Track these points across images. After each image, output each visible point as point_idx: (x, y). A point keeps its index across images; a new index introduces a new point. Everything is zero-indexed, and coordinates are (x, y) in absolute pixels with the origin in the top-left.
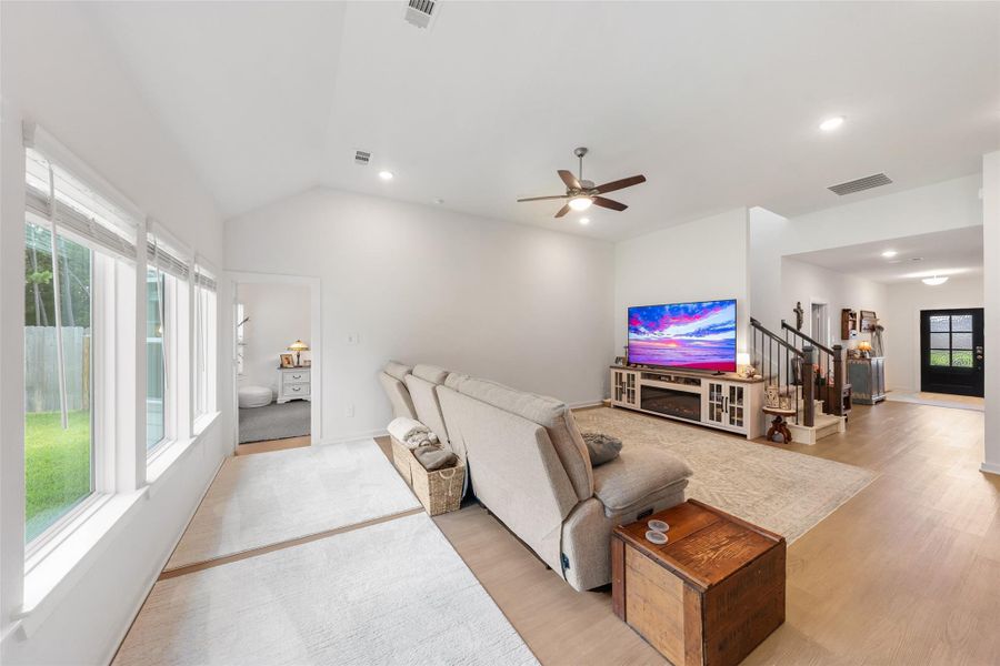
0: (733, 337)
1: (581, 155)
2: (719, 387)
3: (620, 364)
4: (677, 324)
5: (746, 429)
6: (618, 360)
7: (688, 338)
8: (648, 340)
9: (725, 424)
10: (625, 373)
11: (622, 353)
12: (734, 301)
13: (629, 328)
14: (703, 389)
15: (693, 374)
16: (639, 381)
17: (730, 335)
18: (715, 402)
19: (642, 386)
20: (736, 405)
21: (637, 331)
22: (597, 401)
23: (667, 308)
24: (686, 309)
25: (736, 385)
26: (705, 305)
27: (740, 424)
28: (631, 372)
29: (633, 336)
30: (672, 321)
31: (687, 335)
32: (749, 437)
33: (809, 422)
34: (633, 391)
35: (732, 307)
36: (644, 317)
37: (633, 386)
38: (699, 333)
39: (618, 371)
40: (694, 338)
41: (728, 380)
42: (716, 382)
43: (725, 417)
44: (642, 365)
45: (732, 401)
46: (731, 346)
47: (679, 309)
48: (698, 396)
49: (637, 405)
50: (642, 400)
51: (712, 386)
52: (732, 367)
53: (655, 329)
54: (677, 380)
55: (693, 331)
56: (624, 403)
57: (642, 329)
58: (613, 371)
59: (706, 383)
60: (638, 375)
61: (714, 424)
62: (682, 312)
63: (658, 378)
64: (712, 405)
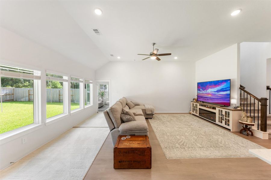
0: (229, 93)
1: (154, 45)
2: (222, 111)
3: (194, 101)
4: (211, 88)
5: (230, 127)
6: (194, 99)
7: (214, 93)
8: (203, 93)
9: (223, 124)
10: (195, 103)
11: (196, 98)
12: (230, 80)
13: (198, 89)
14: (217, 111)
15: (214, 106)
16: (199, 107)
17: (228, 92)
18: (220, 116)
19: (199, 109)
20: (227, 118)
21: (200, 90)
22: (187, 111)
25: (227, 111)
26: (220, 81)
27: (228, 125)
28: (196, 104)
29: (199, 92)
31: (214, 92)
32: (231, 131)
33: (264, 130)
34: (197, 110)
36: (202, 86)
37: (197, 108)
38: (218, 91)
39: (193, 103)
40: (216, 93)
41: (224, 108)
42: (221, 109)
43: (224, 122)
44: (201, 101)
45: (226, 116)
46: (229, 97)
48: (215, 113)
49: (198, 115)
50: (199, 113)
51: (219, 110)
52: (228, 104)
53: (205, 90)
54: (210, 108)
55: (216, 90)
56: (194, 113)
57: (201, 90)
58: (192, 103)
59: (217, 109)
60: (198, 104)
61: (220, 124)
62: (213, 84)
63: (205, 106)
64: (219, 117)
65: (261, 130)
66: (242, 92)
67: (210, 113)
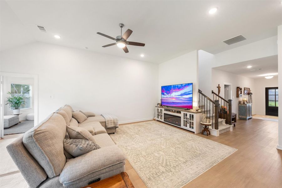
0: (192, 96)
1: (121, 27)
2: (186, 115)
3: (159, 106)
4: (175, 92)
5: (194, 130)
6: (158, 104)
7: (178, 97)
8: (167, 97)
9: (188, 128)
10: (160, 109)
11: (160, 102)
12: (192, 84)
13: (162, 93)
14: (181, 115)
15: (179, 110)
16: (164, 112)
17: (190, 96)
18: (185, 120)
19: (164, 114)
20: (191, 121)
21: (164, 94)
22: (152, 118)
23: (172, 86)
24: (178, 86)
25: (192, 114)
26: (183, 85)
27: (193, 128)
28: (161, 109)
29: (163, 96)
30: (174, 91)
31: (178, 96)
32: (195, 133)
33: (217, 128)
34: (162, 115)
35: (191, 86)
36: (166, 89)
37: (162, 113)
38: (182, 95)
39: (158, 108)
40: (180, 97)
41: (189, 112)
42: (185, 113)
43: (188, 125)
44: (165, 106)
45: (190, 120)
46: (191, 99)
47: (176, 87)
48: (180, 117)
49: (163, 120)
50: (164, 118)
51: (184, 114)
52: (191, 107)
53: (169, 94)
54: (175, 112)
55: (180, 94)
56: (159, 119)
57: (165, 94)
58: (156, 108)
59: (182, 113)
60: (163, 109)
61: (185, 128)
62: (177, 88)
63: (169, 111)
64: (184, 121)
65: (215, 129)
66: (201, 95)
67: (172, 117)
